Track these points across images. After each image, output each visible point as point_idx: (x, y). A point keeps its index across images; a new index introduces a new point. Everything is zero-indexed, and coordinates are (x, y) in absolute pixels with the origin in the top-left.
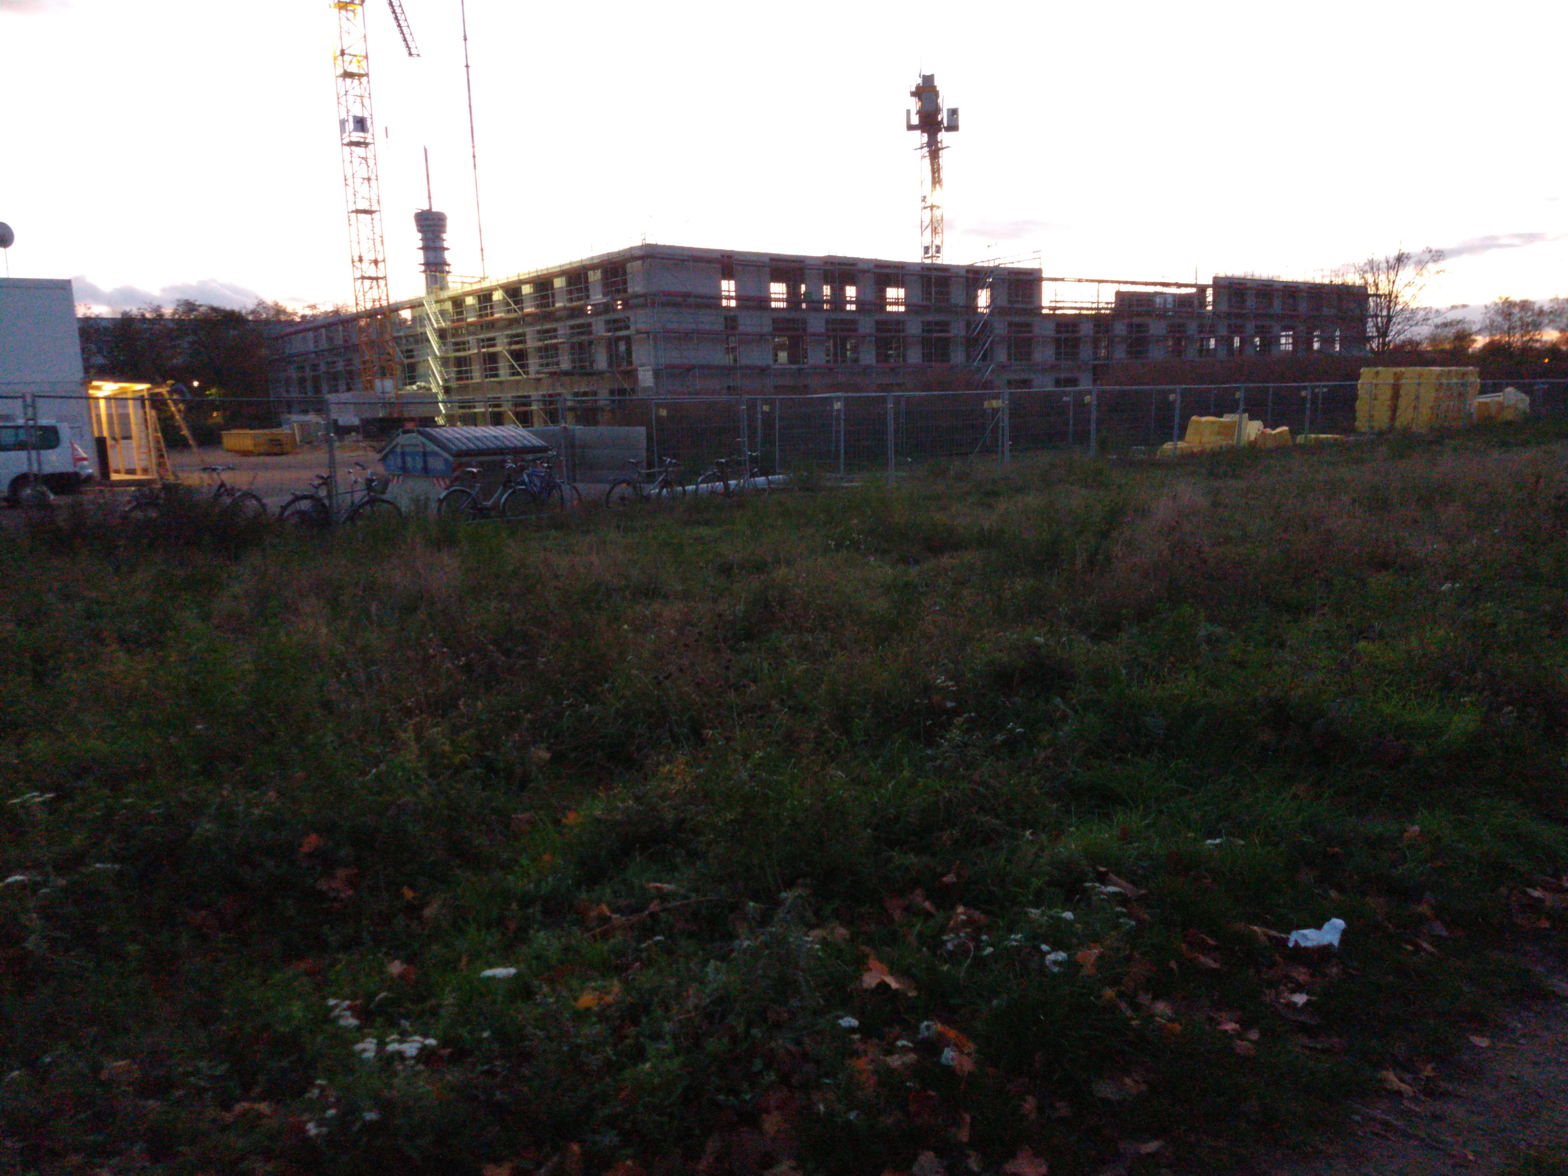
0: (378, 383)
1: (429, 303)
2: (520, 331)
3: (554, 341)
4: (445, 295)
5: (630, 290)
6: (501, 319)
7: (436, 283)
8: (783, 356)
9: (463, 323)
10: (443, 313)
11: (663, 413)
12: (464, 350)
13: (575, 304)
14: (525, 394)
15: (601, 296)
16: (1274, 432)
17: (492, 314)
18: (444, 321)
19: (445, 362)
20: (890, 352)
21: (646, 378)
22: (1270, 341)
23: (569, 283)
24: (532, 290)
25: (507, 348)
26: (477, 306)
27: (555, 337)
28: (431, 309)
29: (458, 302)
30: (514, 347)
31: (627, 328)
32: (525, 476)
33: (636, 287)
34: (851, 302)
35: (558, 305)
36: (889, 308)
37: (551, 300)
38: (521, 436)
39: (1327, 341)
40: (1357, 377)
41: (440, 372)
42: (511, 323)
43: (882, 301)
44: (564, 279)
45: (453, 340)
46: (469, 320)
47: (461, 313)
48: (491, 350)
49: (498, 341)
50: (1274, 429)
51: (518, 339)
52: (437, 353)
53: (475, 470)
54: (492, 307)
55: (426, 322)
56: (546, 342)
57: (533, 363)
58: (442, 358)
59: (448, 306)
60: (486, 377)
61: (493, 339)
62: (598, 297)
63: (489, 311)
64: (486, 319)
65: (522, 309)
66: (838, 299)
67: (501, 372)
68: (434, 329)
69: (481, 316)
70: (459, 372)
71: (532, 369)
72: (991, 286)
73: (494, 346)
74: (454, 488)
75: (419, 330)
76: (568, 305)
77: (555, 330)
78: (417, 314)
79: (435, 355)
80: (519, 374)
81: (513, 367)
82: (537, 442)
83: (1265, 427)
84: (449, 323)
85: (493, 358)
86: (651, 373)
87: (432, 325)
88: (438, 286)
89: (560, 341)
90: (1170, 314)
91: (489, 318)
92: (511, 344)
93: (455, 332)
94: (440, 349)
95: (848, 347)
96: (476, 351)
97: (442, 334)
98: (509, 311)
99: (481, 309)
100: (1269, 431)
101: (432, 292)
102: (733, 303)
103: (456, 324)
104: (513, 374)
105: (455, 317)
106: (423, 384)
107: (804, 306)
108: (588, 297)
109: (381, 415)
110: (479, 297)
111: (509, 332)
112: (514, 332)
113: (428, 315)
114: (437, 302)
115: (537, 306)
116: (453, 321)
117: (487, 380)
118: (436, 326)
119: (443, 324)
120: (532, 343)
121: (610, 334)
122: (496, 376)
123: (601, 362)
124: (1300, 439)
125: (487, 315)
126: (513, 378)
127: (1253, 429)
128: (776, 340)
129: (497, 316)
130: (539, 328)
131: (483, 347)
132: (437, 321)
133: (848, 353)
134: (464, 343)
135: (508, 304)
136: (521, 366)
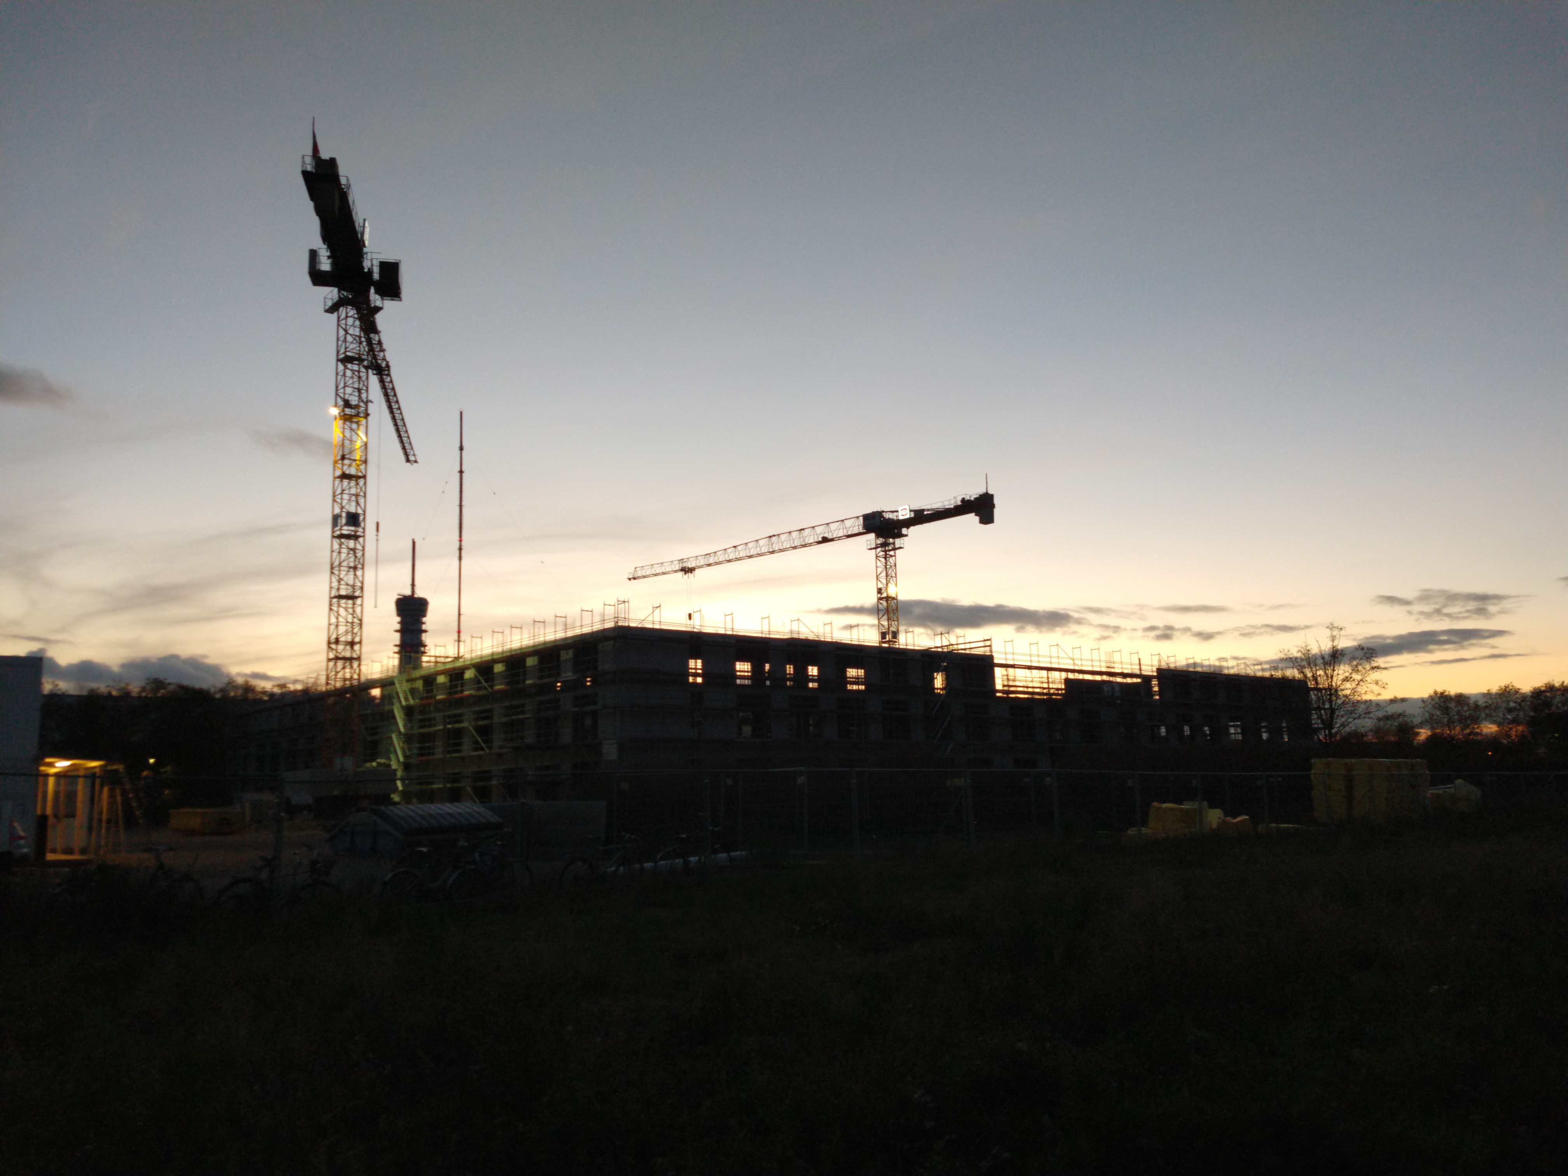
0: (338, 762)
1: (400, 683)
2: (488, 707)
3: (521, 716)
4: (417, 674)
5: (600, 668)
6: (470, 696)
7: (410, 663)
8: (747, 730)
9: (432, 701)
10: (413, 691)
11: (625, 786)
12: (429, 726)
13: (545, 681)
14: (487, 769)
15: (571, 674)
16: (1235, 821)
17: (462, 691)
18: (413, 699)
19: (408, 738)
20: (851, 728)
21: (610, 751)
22: (1220, 731)
23: (541, 661)
24: (504, 668)
25: (473, 724)
26: (448, 684)
27: (522, 713)
28: (401, 688)
29: (429, 680)
30: (480, 723)
31: (595, 703)
32: (476, 855)
33: (606, 665)
34: (813, 681)
35: (528, 682)
36: (849, 687)
37: (521, 678)
38: (477, 812)
39: (1275, 732)
40: (1309, 768)
41: (403, 749)
42: (479, 700)
43: (844, 680)
44: (536, 658)
45: (420, 717)
46: (438, 697)
47: (431, 691)
48: (457, 726)
49: (465, 717)
50: (1234, 818)
51: (487, 714)
52: (402, 729)
53: (424, 850)
54: (462, 685)
55: (395, 701)
56: (513, 718)
57: (497, 738)
58: (406, 735)
59: (419, 684)
60: (449, 752)
61: (461, 715)
62: (568, 675)
63: (459, 689)
64: (457, 696)
65: (492, 686)
66: (802, 676)
67: (465, 747)
68: (402, 707)
69: (450, 694)
70: (421, 749)
71: (496, 744)
72: (945, 670)
73: (460, 722)
74: (401, 870)
75: (387, 708)
76: (538, 682)
77: (523, 706)
78: (386, 693)
79: (400, 732)
80: (482, 749)
81: (477, 742)
82: (493, 818)
83: (1226, 815)
84: (417, 701)
85: (458, 733)
86: (615, 746)
87: (400, 702)
88: (411, 666)
89: (527, 716)
90: (1119, 701)
91: (459, 695)
92: (477, 719)
93: (423, 709)
94: (405, 726)
95: (811, 722)
96: (441, 727)
97: (409, 711)
98: (479, 689)
99: (451, 687)
100: (1230, 819)
101: (404, 672)
102: (699, 680)
103: (425, 702)
104: (476, 750)
105: (425, 695)
106: (382, 761)
107: (768, 683)
108: (558, 674)
109: (336, 793)
110: (451, 675)
111: (477, 708)
112: (482, 708)
113: (397, 693)
114: (408, 681)
115: (507, 684)
116: (422, 699)
117: (449, 756)
118: (404, 703)
119: (412, 702)
120: (498, 719)
121: (576, 709)
122: (459, 751)
123: (566, 736)
124: (1261, 828)
125: (456, 693)
126: (475, 753)
127: (1214, 817)
128: (741, 714)
129: (466, 693)
130: (507, 704)
131: (449, 723)
132: (406, 699)
133: (811, 728)
134: (430, 719)
135: (479, 682)
136: (485, 741)
